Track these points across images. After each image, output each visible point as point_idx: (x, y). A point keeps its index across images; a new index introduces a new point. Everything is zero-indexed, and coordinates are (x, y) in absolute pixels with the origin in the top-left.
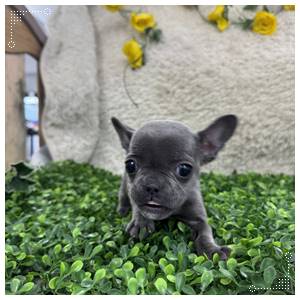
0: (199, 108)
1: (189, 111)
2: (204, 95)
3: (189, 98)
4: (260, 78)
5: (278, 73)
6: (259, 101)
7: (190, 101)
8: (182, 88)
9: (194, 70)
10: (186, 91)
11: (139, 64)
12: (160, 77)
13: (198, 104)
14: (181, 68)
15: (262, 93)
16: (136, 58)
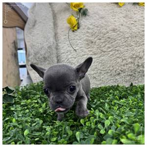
0: (110, 50)
1: (105, 52)
7: (104, 46)
8: (100, 39)
9: (106, 29)
10: (102, 41)
11: (76, 28)
16: (74, 25)
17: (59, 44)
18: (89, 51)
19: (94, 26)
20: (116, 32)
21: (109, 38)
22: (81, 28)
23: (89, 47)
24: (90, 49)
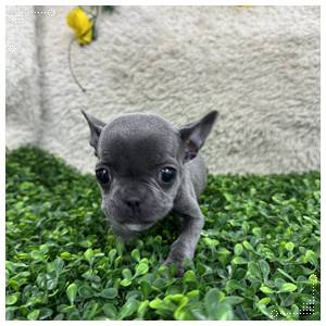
0: (163, 96)
1: (152, 100)
2: (167, 81)
3: (151, 83)
4: (232, 61)
5: (253, 54)
6: (231, 89)
7: (152, 87)
8: (142, 71)
9: (156, 49)
10: (147, 75)
11: (87, 39)
12: (115, 56)
13: (162, 91)
14: (140, 46)
15: (234, 79)
16: (83, 32)
17: (47, 74)
18: (118, 95)
19: (130, 38)
20: (177, 58)
21: (162, 70)
22: (100, 39)
23: (119, 85)
24: (119, 91)
